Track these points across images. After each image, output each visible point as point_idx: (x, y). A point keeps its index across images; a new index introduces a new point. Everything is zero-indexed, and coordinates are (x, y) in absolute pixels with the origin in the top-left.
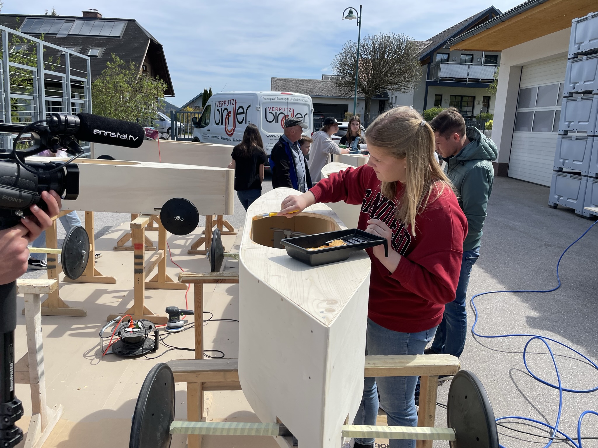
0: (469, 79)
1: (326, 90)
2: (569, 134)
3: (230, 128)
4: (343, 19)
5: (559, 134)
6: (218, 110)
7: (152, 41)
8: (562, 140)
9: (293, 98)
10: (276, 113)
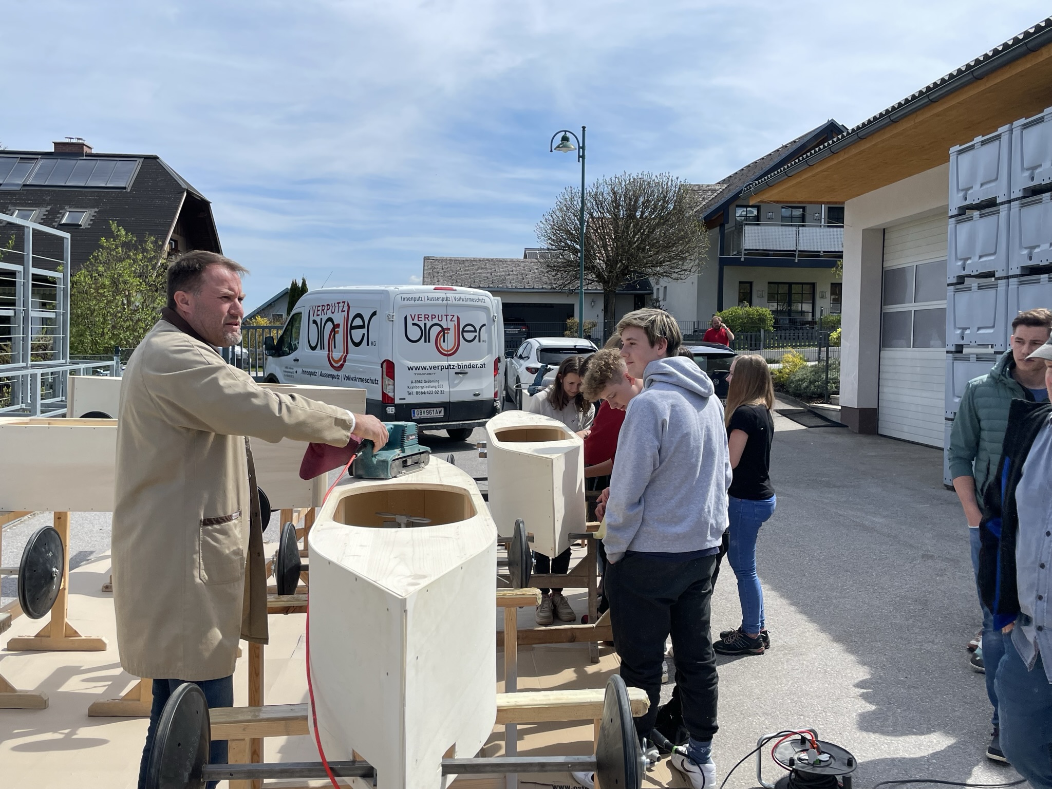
0: (799, 251)
1: (529, 277)
2: (965, 351)
3: (337, 354)
4: (551, 151)
5: (948, 352)
6: (315, 322)
7: (190, 194)
8: (954, 362)
9: (457, 296)
10: (425, 324)
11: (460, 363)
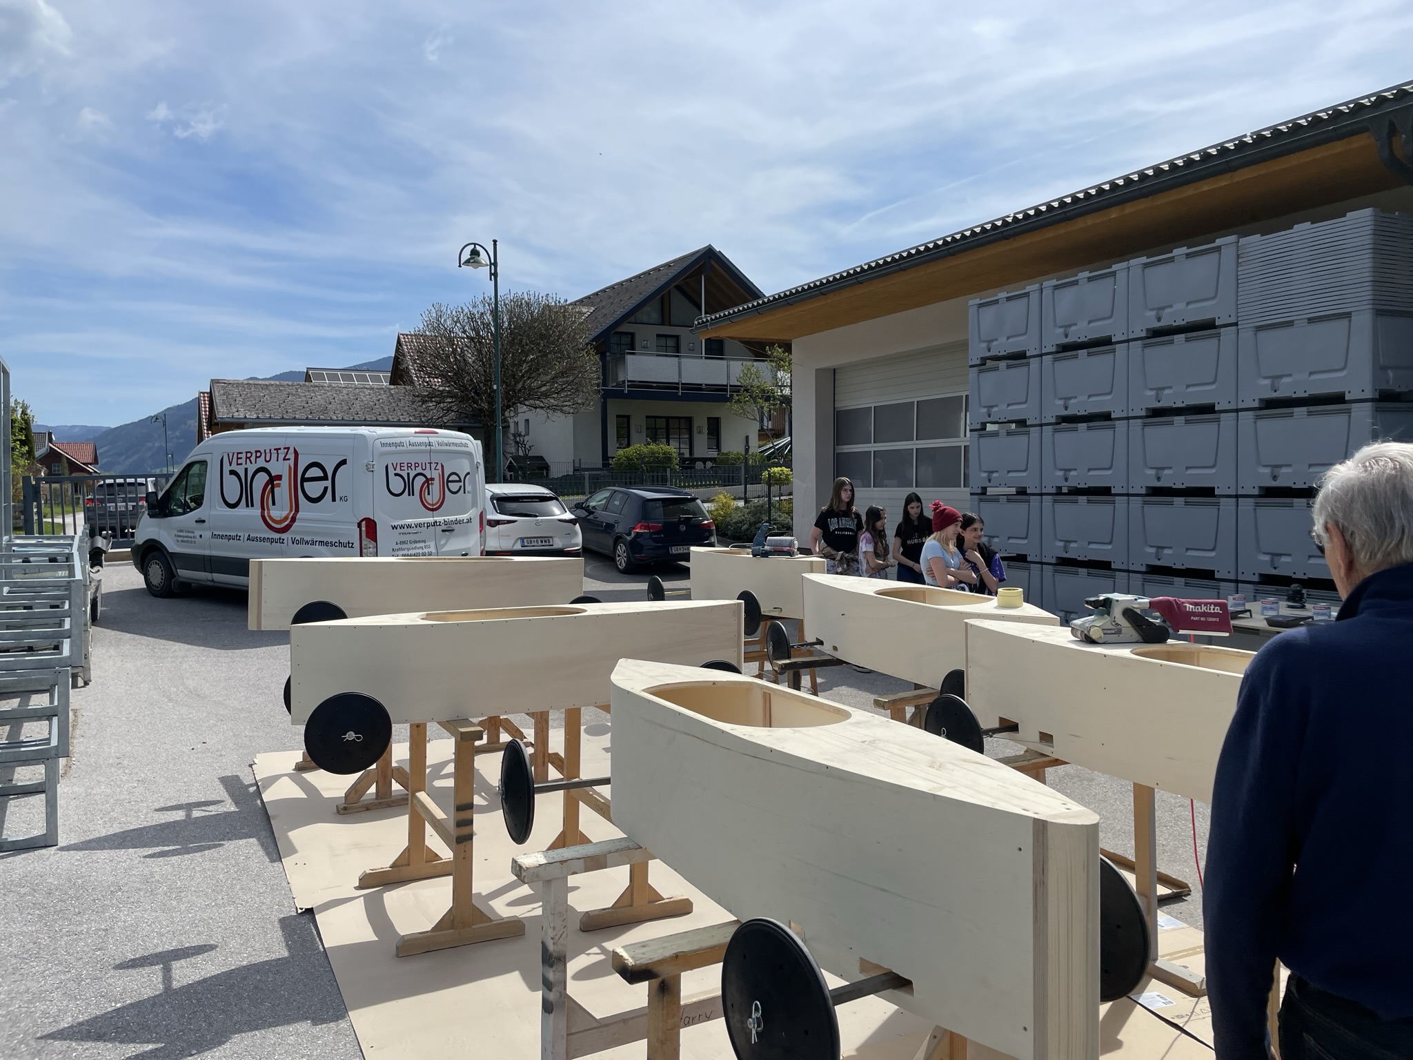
0: (682, 383)
1: (357, 406)
2: (990, 493)
3: (278, 513)
5: (973, 494)
6: (233, 472)
8: (979, 504)
9: (440, 440)
10: (408, 474)
11: (446, 518)
